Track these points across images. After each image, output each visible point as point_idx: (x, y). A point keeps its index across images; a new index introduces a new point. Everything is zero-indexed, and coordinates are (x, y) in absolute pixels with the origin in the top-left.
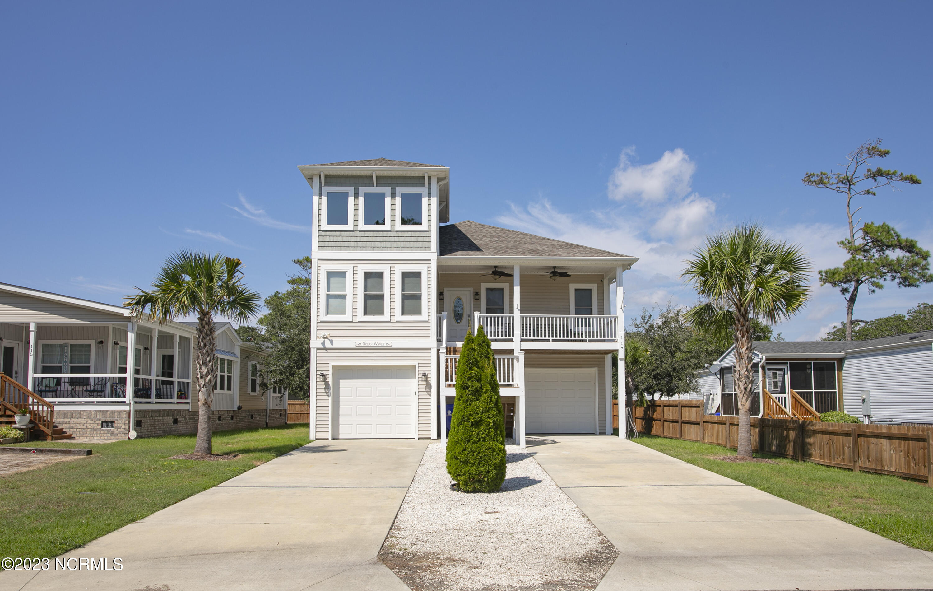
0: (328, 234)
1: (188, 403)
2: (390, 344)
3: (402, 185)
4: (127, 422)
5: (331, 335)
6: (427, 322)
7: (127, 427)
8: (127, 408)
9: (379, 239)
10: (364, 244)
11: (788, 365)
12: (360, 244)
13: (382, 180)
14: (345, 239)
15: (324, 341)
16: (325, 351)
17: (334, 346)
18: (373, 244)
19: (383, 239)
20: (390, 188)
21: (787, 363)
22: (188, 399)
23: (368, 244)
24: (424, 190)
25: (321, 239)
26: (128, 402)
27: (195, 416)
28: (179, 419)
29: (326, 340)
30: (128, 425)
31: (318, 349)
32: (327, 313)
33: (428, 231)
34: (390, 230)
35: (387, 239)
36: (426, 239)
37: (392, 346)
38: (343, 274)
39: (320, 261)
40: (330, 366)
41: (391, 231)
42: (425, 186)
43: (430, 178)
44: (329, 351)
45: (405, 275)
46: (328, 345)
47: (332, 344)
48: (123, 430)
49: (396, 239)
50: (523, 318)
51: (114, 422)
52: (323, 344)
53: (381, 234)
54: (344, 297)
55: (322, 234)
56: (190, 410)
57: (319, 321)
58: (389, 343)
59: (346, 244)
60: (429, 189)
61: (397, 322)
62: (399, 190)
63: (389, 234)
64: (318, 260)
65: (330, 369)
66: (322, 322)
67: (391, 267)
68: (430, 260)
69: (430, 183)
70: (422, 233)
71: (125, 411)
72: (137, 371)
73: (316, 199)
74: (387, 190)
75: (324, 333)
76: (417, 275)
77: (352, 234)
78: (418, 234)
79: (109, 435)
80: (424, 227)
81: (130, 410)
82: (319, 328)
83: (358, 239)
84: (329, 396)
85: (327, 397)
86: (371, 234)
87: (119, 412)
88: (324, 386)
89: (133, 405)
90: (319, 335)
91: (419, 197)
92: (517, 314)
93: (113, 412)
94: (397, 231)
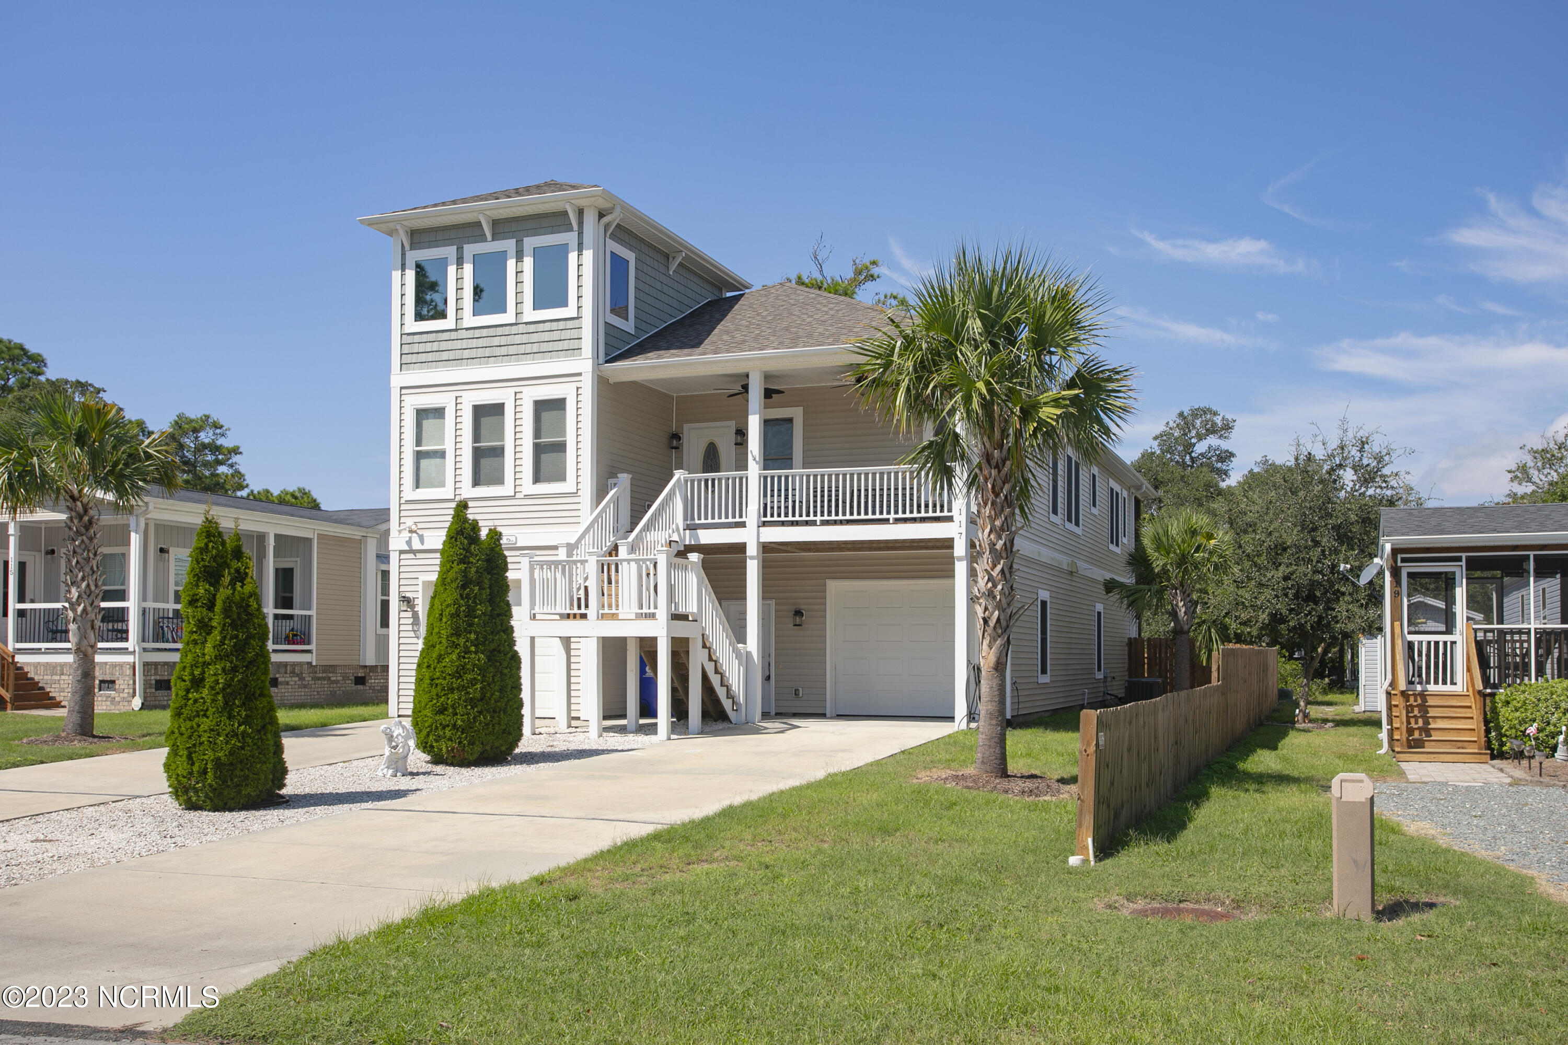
0: (417, 338)
1: (309, 651)
2: (513, 539)
3: (536, 232)
4: (131, 682)
5: (420, 526)
6: (575, 494)
7: (131, 691)
8: (129, 659)
9: (496, 341)
10: (473, 353)
11: (1463, 563)
12: (466, 354)
13: (502, 227)
14: (444, 345)
15: (410, 538)
16: (412, 556)
17: (425, 547)
18: (488, 352)
19: (503, 340)
20: (514, 240)
21: (1459, 559)
22: (309, 643)
23: (480, 353)
24: (570, 238)
25: (406, 349)
26: (131, 649)
27: (330, 675)
28: (280, 680)
29: (414, 535)
30: (131, 686)
31: (401, 552)
32: (417, 486)
33: (578, 318)
34: (514, 321)
35: (510, 340)
36: (574, 334)
37: (516, 543)
38: (439, 412)
39: (404, 391)
40: (420, 582)
41: (516, 324)
42: (572, 230)
43: (581, 213)
44: (419, 555)
45: (541, 406)
46: (416, 545)
47: (422, 543)
48: (126, 695)
49: (524, 338)
50: (765, 478)
51: (113, 682)
52: (409, 542)
53: (499, 331)
54: (442, 454)
55: (407, 339)
56: (314, 664)
57: (403, 501)
58: (511, 538)
59: (445, 356)
60: (580, 233)
61: (527, 497)
62: (530, 243)
63: (514, 330)
64: (401, 388)
65: (420, 588)
66: (408, 502)
67: (516, 393)
68: (580, 374)
69: (581, 224)
70: (568, 322)
71: (129, 663)
72: (144, 597)
73: (396, 275)
74: (509, 245)
75: (409, 522)
76: (559, 404)
77: (454, 335)
78: (561, 325)
79: (108, 703)
80: (570, 311)
81: (134, 663)
82: (403, 514)
83: (464, 344)
84: (418, 638)
85: (415, 640)
86: (485, 332)
87: (121, 665)
88: (412, 620)
89: (139, 653)
90: (403, 526)
91: (563, 250)
92: (754, 470)
93: (114, 665)
94: (526, 323)
